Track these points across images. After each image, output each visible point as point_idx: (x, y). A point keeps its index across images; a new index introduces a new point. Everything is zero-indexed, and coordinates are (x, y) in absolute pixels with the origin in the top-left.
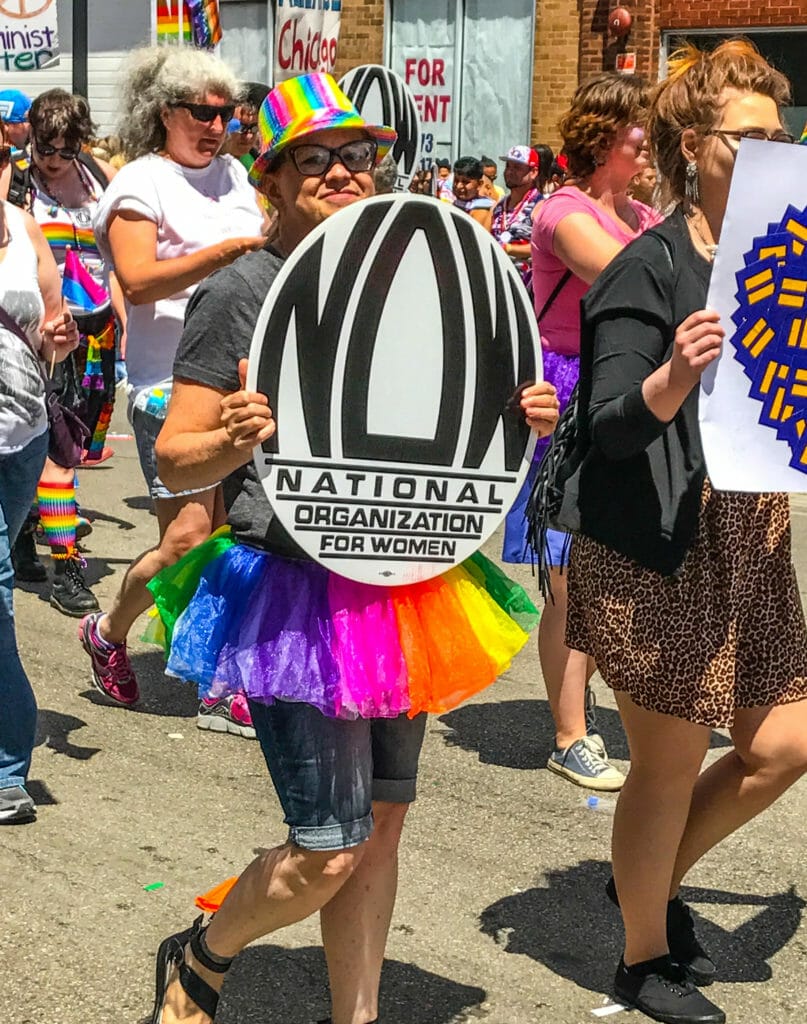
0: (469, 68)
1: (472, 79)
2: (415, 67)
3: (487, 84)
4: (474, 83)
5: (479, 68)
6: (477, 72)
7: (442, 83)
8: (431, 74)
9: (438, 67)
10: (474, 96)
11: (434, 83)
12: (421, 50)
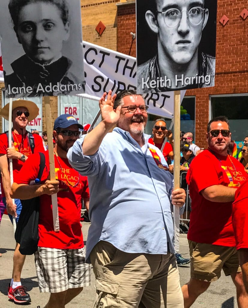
0: (84, 109)
1: (85, 113)
2: (68, 110)
3: (90, 114)
4: (86, 115)
5: (87, 109)
6: (87, 111)
7: (76, 114)
8: (73, 112)
9: (75, 109)
10: (86, 118)
11: (74, 114)
12: (69, 104)
